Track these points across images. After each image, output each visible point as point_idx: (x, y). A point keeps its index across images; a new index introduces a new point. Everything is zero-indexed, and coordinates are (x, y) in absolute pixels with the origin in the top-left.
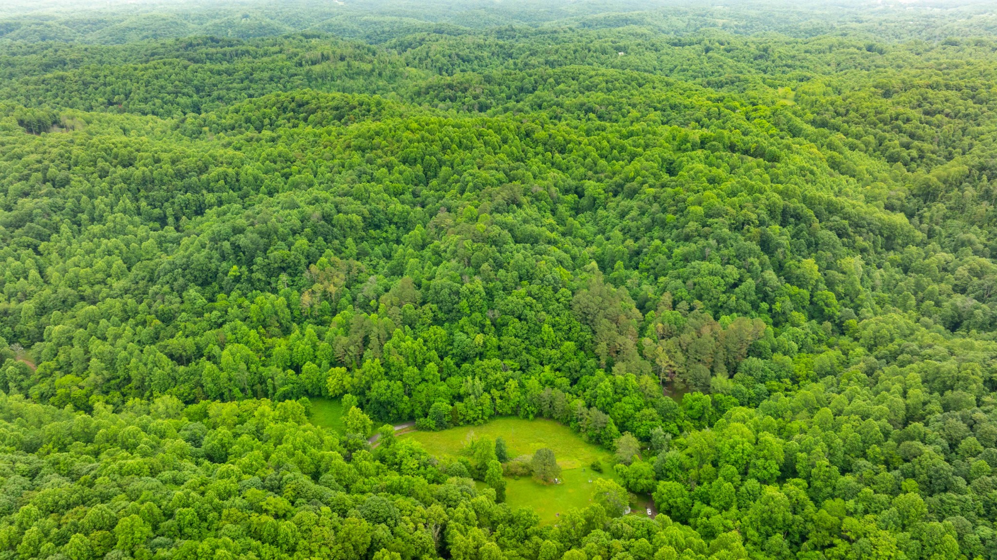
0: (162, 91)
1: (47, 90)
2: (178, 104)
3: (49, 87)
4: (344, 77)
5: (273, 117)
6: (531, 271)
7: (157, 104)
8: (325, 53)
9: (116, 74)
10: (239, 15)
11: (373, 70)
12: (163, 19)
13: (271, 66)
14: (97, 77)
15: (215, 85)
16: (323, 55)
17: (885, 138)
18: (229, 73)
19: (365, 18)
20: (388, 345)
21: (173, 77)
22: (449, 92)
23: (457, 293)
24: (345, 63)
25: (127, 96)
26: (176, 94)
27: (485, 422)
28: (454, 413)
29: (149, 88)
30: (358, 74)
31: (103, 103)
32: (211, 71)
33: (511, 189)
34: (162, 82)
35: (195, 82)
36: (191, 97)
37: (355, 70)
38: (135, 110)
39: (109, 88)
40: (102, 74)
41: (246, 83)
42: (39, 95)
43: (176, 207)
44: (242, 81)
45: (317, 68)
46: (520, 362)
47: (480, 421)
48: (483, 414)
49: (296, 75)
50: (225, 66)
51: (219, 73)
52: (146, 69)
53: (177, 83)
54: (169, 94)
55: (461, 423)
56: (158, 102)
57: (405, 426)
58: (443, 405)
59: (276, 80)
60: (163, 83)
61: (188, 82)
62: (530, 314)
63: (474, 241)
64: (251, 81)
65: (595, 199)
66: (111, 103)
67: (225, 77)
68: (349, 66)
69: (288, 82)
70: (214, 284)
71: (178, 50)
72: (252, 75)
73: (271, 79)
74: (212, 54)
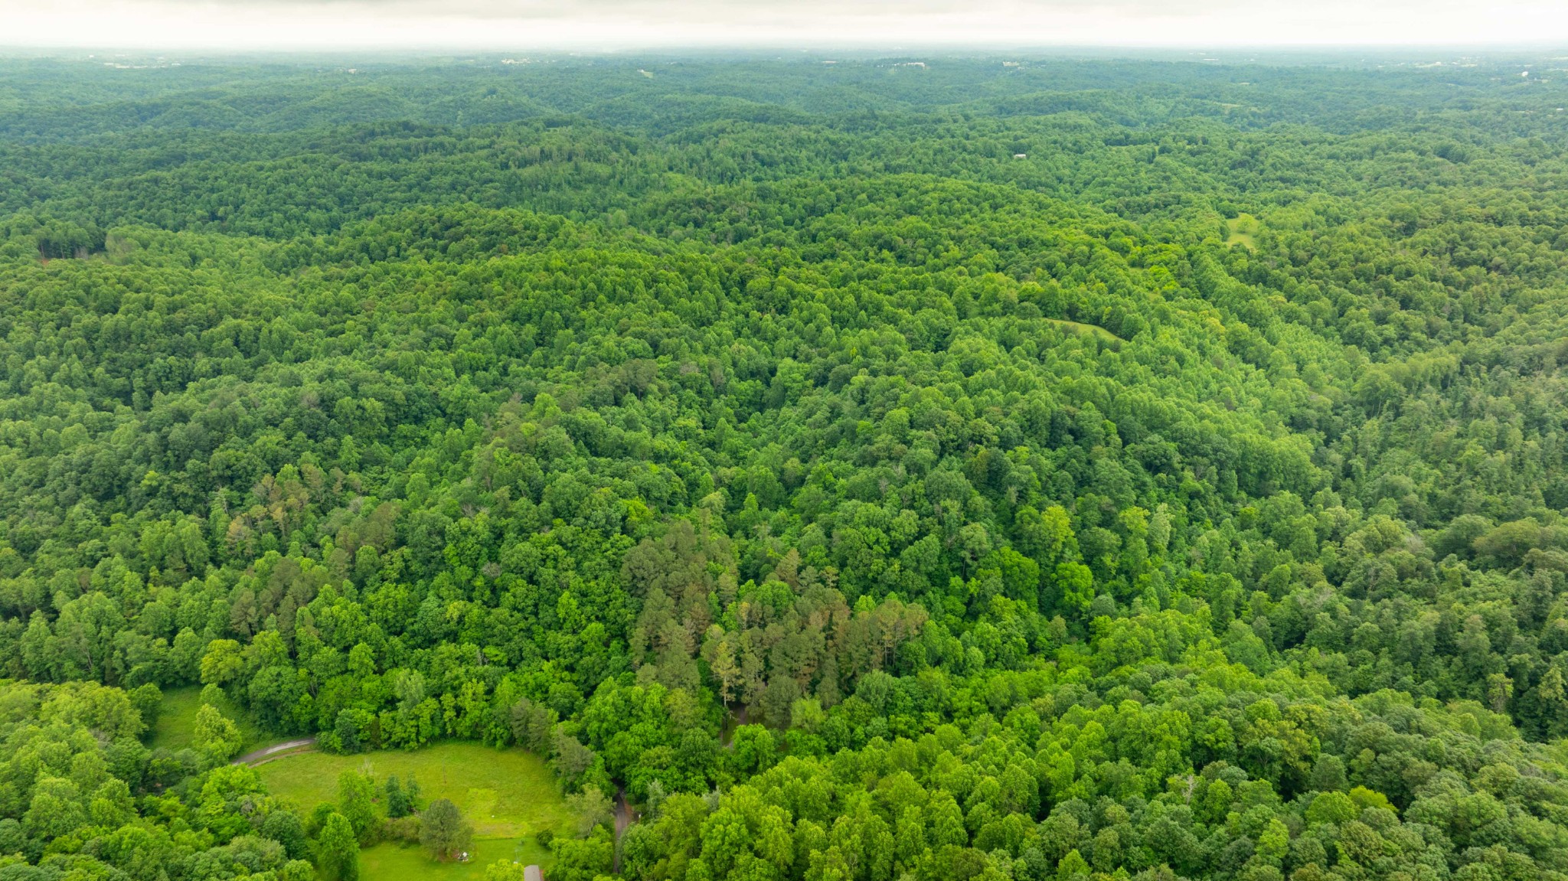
0: (289, 201)
1: (132, 198)
2: (307, 221)
3: (134, 193)
4: (565, 186)
5: (404, 244)
6: (575, 503)
7: (275, 220)
8: (546, 149)
9: (230, 175)
10: (483, 90)
11: (613, 176)
12: (369, 96)
13: (457, 167)
14: (205, 179)
15: (368, 194)
16: (542, 151)
17: (1351, 304)
18: (395, 176)
19: (667, 97)
20: (304, 610)
21: (310, 181)
22: (697, 213)
23: (441, 533)
24: (571, 164)
25: (237, 207)
26: (308, 206)
27: (423, 746)
28: (375, 726)
29: (271, 197)
30: (588, 181)
31: (203, 217)
32: (370, 174)
33: (635, 369)
34: (292, 187)
35: (342, 189)
36: (328, 210)
37: (584, 175)
38: (242, 228)
39: (215, 196)
40: (212, 175)
41: (415, 190)
42: (118, 205)
43: (151, 377)
44: (410, 188)
45: (527, 172)
46: (508, 652)
47: (413, 744)
48: (418, 733)
49: (491, 181)
50: (384, 167)
51: (381, 176)
52: (275, 168)
53: (314, 189)
54: (297, 205)
55: (384, 746)
56: (277, 216)
57: (304, 743)
58: (362, 714)
59: (459, 188)
60: (293, 190)
61: (331, 188)
62: (547, 573)
63: (511, 449)
64: (423, 190)
65: (786, 389)
66: (213, 217)
67: (388, 181)
68: (577, 169)
69: (477, 191)
70: (118, 497)
71: (350, 141)
72: (428, 179)
73: (453, 187)
74: (388, 149)
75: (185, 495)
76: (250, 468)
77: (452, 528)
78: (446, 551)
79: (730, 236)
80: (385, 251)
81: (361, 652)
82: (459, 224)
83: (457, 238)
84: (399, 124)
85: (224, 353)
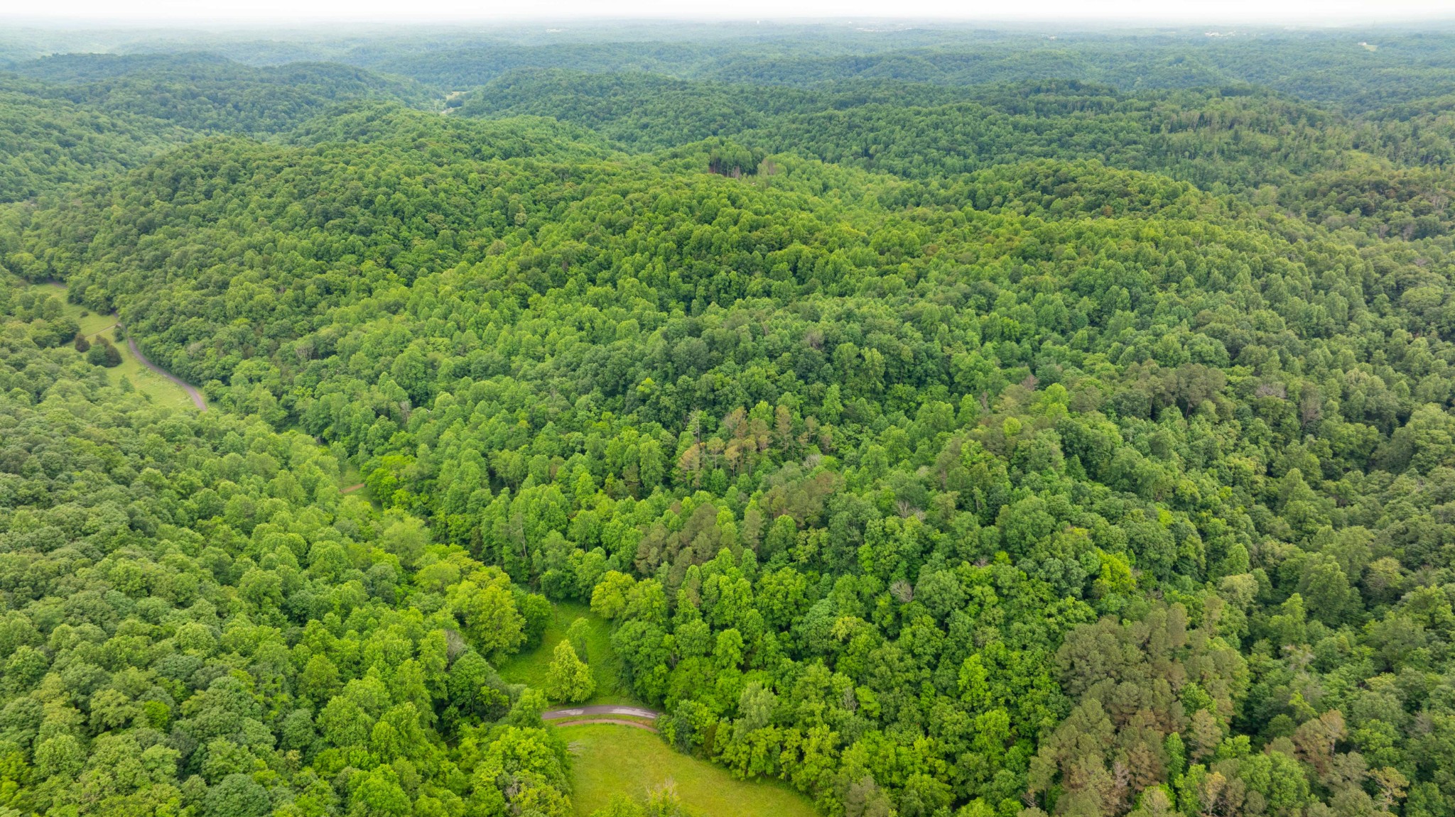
0: (933, 145)
1: (808, 131)
2: (943, 166)
3: (810, 128)
4: (1216, 156)
5: (1011, 195)
6: (1030, 537)
7: (915, 162)
8: (1207, 115)
9: (890, 118)
10: (1171, 58)
11: (1278, 149)
13: (1104, 126)
14: (869, 119)
15: (1007, 145)
16: (1202, 117)
18: (1038, 130)
21: (958, 128)
23: (862, 527)
24: (1231, 132)
25: (887, 146)
26: (948, 151)
28: (711, 732)
29: (918, 140)
30: (1245, 152)
31: (856, 153)
32: (1015, 127)
34: (940, 133)
35: (985, 139)
36: (966, 157)
37: (1241, 145)
38: (884, 166)
39: (872, 135)
40: (875, 117)
41: (1054, 146)
42: (796, 136)
43: (712, 288)
44: (1050, 142)
45: (1176, 138)
46: (882, 704)
48: (749, 763)
49: (1135, 143)
50: (1031, 120)
51: (1025, 129)
52: (931, 113)
53: (959, 137)
54: (938, 149)
55: (714, 760)
56: (917, 158)
57: (650, 716)
58: (705, 712)
59: (1099, 147)
60: (939, 135)
61: (974, 137)
62: (962, 621)
64: (1062, 146)
66: (866, 153)
67: (1031, 135)
68: (1237, 138)
69: (1117, 152)
71: (1015, 95)
72: (1071, 135)
73: (1093, 145)
74: (1044, 104)
75: (667, 409)
76: (731, 396)
77: (874, 525)
78: (861, 549)
79: (1410, 230)
80: (991, 200)
81: (729, 640)
82: (1074, 180)
83: (1064, 195)
84: (1066, 83)
85: (780, 276)
